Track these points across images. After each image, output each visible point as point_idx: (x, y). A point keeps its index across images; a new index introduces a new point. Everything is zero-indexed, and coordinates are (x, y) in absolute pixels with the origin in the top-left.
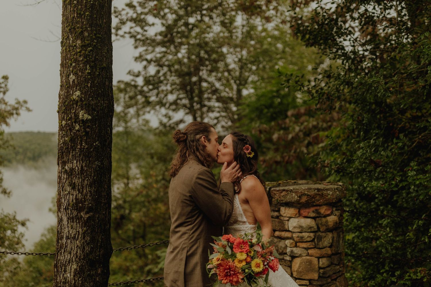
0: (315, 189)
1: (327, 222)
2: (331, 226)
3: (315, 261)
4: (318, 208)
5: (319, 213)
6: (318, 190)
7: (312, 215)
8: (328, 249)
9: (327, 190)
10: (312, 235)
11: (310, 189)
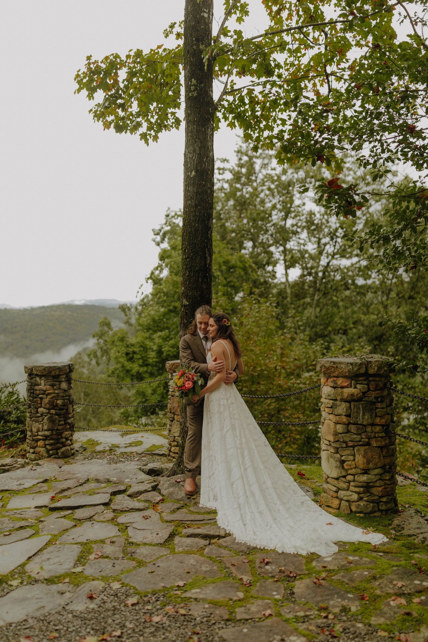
0: (331, 362)
1: (342, 393)
2: (345, 397)
3: (332, 425)
4: (335, 379)
5: (336, 383)
6: (334, 363)
7: (332, 384)
8: (344, 417)
9: (340, 363)
10: (331, 402)
11: (328, 361)
